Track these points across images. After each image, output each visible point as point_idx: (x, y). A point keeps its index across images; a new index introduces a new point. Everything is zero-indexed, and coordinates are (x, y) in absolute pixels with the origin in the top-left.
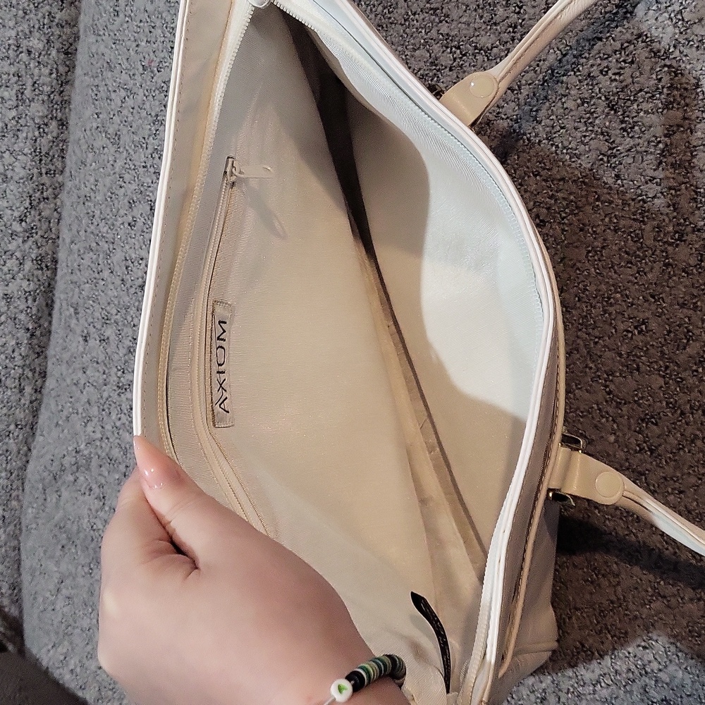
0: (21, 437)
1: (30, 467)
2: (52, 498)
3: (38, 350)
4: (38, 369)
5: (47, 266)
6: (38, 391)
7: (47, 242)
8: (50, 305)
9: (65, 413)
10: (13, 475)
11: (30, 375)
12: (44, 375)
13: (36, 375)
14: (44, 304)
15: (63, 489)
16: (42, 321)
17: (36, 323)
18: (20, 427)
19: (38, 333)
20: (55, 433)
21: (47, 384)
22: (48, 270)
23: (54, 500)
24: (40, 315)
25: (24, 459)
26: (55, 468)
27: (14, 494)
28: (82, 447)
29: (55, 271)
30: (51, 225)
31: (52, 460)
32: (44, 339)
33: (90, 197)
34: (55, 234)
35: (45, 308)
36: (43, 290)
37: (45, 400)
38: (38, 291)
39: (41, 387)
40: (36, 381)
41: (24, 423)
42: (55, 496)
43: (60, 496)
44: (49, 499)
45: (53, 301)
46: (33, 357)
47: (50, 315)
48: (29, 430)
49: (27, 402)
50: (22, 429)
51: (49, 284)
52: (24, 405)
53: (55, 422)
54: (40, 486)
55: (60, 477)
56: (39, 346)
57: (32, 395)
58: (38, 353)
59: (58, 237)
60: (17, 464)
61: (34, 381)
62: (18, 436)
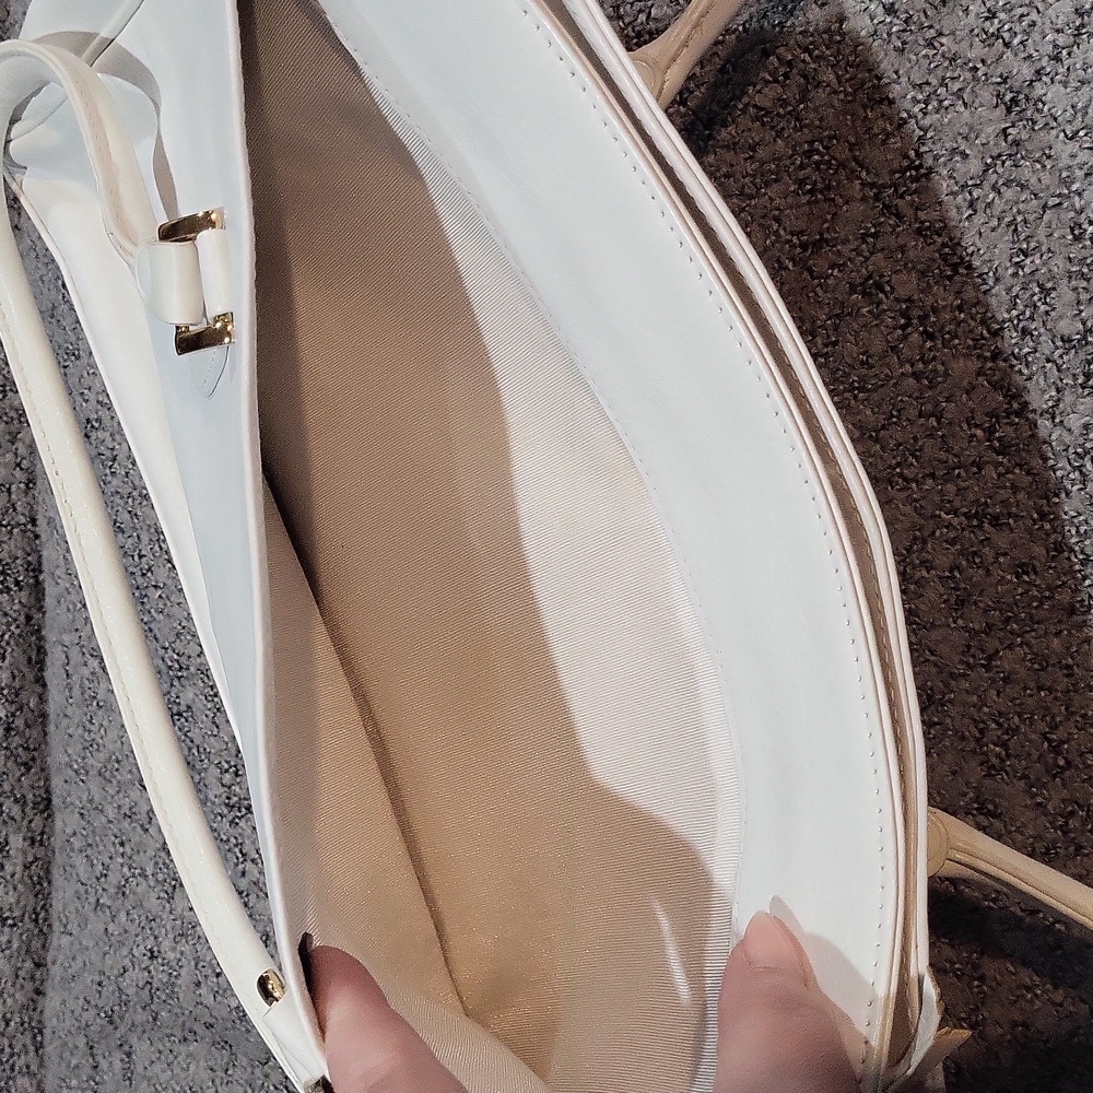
0: (15, 945)
1: (52, 1003)
2: (113, 1064)
3: (24, 756)
4: (30, 796)
5: (17, 583)
6: (38, 840)
7: (11, 532)
8: (38, 661)
9: (114, 878)
10: (12, 1023)
11: (16, 811)
12: (45, 805)
13: (27, 809)
14: (22, 659)
15: (134, 1040)
16: (24, 695)
17: (12, 702)
18: (10, 922)
19: (19, 722)
20: (96, 924)
21: (58, 823)
22: (21, 590)
23: (118, 1065)
24: (17, 684)
25: (29, 986)
26: (108, 999)
27: (20, 1062)
28: (166, 944)
29: (38, 590)
30: (13, 496)
31: (100, 984)
32: (35, 733)
33: (99, 420)
34: (23, 514)
35: (25, 670)
36: (17, 631)
37: (59, 858)
38: (6, 637)
39: (42, 833)
40: (31, 821)
41: (17, 913)
42: (118, 1057)
43: (129, 1055)
44: (104, 1065)
45: (41, 651)
46: (18, 774)
47: (41, 681)
48: (32, 926)
49: (19, 869)
50: (15, 925)
51: (29, 618)
52: (13, 876)
53: (92, 900)
54: (81, 1042)
55: (122, 1018)
56: (27, 749)
57: (25, 853)
58: (25, 764)
59: (33, 521)
60: (16, 1001)
61: (25, 823)
62: (9, 942)
